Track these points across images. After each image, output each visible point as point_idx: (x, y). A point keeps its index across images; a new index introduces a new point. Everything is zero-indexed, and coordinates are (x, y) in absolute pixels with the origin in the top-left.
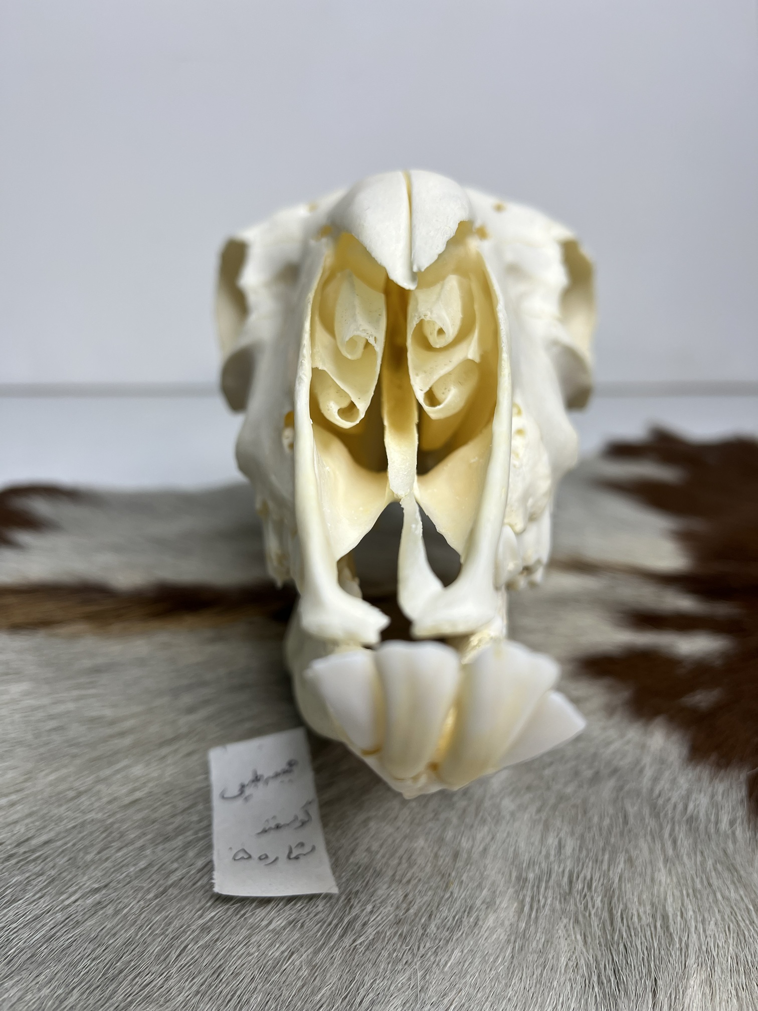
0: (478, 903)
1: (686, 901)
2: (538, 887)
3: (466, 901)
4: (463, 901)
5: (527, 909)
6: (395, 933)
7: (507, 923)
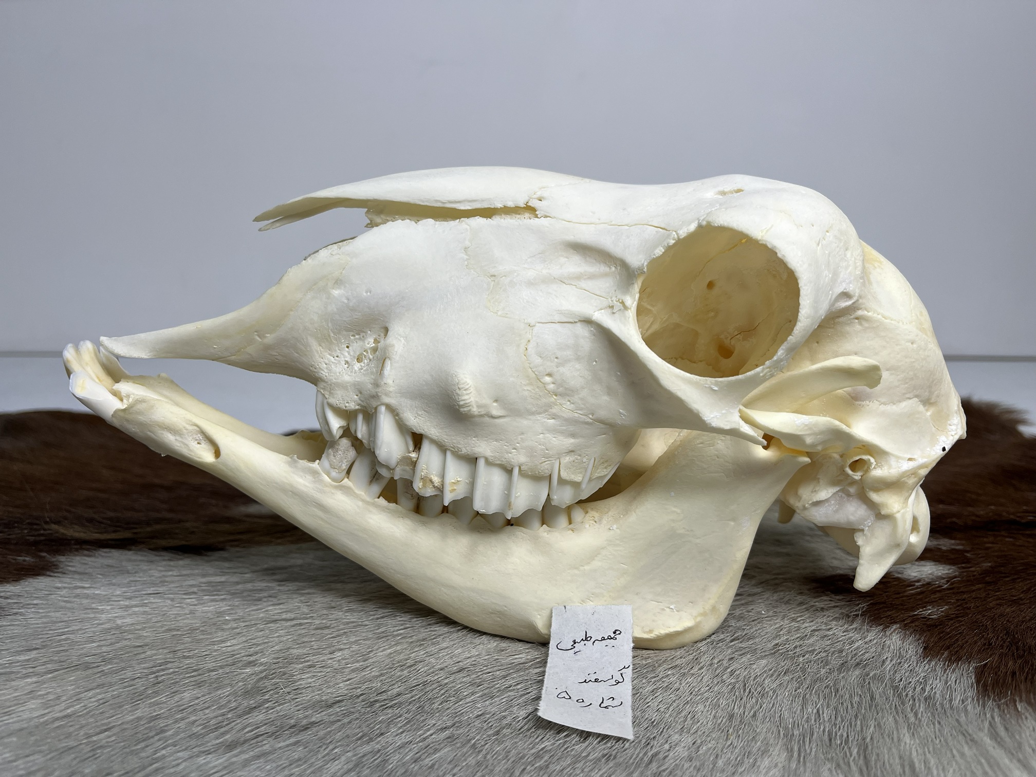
0: (755, 750)
1: (928, 756)
2: (804, 742)
3: (744, 749)
4: (742, 749)
5: (796, 754)
6: (690, 767)
7: (780, 765)
